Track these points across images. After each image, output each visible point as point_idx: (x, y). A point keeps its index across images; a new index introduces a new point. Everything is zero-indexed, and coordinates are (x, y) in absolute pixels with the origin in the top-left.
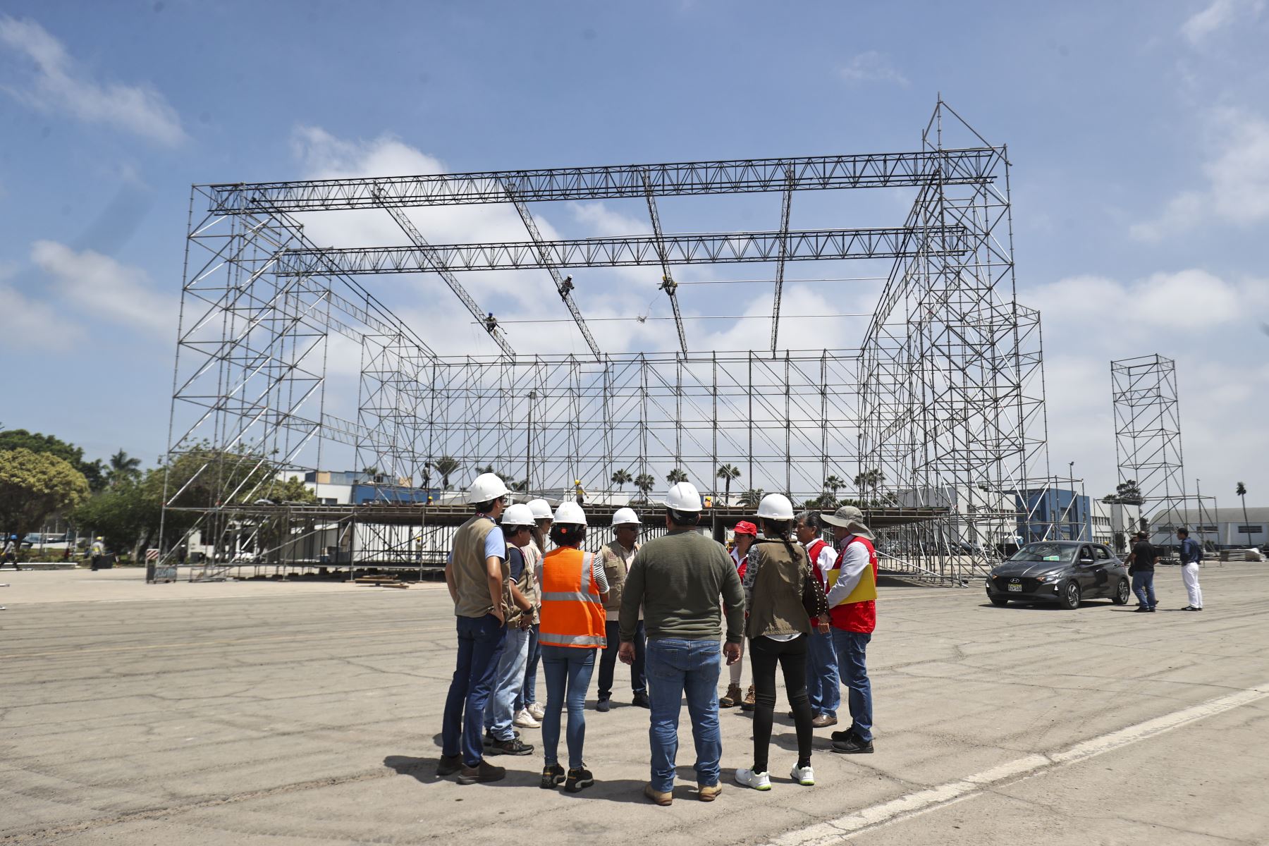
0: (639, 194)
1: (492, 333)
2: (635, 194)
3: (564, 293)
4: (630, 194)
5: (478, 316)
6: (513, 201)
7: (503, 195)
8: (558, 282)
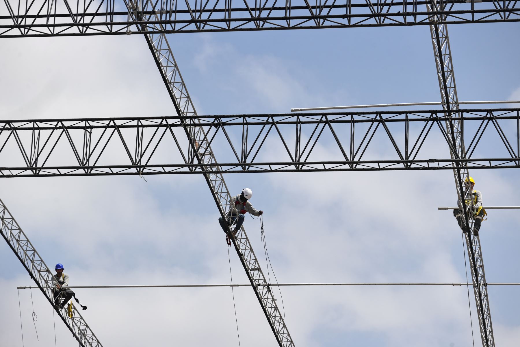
0: (419, 18)
1: (63, 312)
2: (410, 19)
3: (233, 227)
4: (400, 19)
5: (36, 275)
6: (143, 31)
7: (123, 18)
8: (223, 202)
